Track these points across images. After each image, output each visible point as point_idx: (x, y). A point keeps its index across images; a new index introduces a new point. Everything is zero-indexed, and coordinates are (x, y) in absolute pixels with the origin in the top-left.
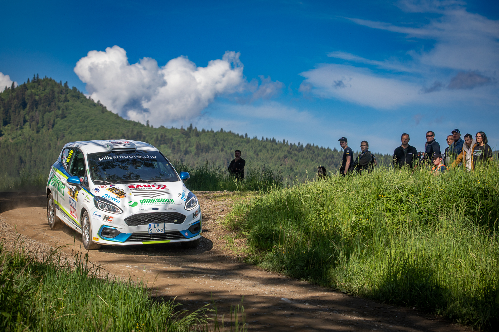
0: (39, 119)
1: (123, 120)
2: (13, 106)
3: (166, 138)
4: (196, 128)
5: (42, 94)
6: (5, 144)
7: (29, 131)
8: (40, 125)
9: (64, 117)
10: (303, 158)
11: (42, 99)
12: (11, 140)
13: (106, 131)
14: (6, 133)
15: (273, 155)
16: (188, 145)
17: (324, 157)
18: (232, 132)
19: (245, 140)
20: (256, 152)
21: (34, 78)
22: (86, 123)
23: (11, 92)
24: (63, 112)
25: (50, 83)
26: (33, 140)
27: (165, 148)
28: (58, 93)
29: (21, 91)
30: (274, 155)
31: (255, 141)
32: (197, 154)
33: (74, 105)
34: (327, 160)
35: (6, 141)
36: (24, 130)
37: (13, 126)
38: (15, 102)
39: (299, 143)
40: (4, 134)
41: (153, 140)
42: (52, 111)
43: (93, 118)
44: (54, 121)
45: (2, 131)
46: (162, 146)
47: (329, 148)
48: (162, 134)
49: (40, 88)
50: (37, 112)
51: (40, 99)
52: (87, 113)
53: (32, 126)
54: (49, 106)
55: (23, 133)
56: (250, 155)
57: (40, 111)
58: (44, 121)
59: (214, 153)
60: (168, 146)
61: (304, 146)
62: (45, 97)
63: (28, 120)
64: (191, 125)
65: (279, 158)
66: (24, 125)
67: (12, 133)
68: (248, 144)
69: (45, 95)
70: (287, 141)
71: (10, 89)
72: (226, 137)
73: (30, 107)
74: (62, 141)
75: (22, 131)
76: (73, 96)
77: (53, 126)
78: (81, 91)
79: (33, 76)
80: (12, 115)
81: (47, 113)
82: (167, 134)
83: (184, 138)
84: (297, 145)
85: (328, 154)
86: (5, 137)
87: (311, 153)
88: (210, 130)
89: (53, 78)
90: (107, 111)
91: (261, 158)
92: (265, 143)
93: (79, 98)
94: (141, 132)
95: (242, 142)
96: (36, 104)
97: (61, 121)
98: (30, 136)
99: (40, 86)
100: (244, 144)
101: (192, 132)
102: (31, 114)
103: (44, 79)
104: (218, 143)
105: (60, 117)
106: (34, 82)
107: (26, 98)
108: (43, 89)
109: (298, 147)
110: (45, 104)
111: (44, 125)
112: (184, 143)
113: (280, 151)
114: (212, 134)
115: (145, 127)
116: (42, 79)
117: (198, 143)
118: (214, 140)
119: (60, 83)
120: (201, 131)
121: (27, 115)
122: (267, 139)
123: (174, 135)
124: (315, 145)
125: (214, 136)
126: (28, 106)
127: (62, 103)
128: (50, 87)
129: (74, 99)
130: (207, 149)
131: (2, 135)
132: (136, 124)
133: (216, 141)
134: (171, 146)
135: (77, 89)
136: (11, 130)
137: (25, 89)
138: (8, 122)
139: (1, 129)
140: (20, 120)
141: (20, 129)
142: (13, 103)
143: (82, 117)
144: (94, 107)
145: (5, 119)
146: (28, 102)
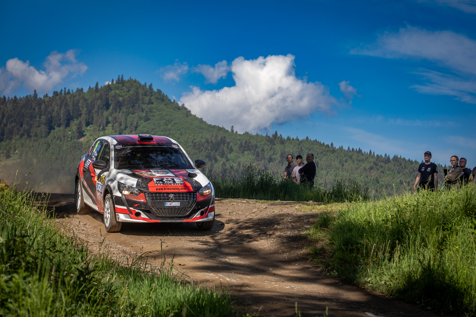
0: (122, 121)
1: (207, 124)
2: (96, 107)
3: (250, 144)
4: (281, 135)
5: (126, 95)
6: (87, 145)
7: (112, 133)
8: (123, 127)
9: (147, 119)
10: (389, 169)
11: (126, 100)
13: (190, 135)
14: (88, 134)
15: (359, 165)
16: (272, 152)
17: (411, 170)
18: (317, 141)
19: (331, 149)
20: (342, 162)
21: (119, 78)
22: (169, 126)
23: (94, 92)
24: (146, 114)
25: (134, 84)
27: (248, 154)
28: (142, 95)
29: (104, 92)
30: (360, 166)
31: (341, 151)
33: (158, 108)
34: (414, 173)
35: (88, 142)
36: (107, 132)
37: (96, 127)
38: (99, 102)
39: (386, 154)
40: (86, 135)
41: (237, 145)
42: (135, 113)
43: (177, 121)
45: (84, 131)
46: (246, 152)
47: (417, 160)
48: (246, 140)
49: (124, 89)
50: (121, 113)
51: (124, 100)
52: (171, 116)
53: (114, 127)
54: (132, 108)
57: (123, 112)
58: (127, 123)
60: (252, 153)
61: (391, 157)
62: (129, 99)
63: (111, 122)
64: (276, 132)
65: (365, 170)
66: (106, 126)
67: (95, 134)
68: (334, 154)
69: (129, 97)
70: (374, 152)
71: (94, 89)
72: (311, 146)
73: (113, 108)
75: (104, 133)
76: (158, 99)
77: (136, 128)
78: (165, 94)
79: (118, 77)
80: (95, 115)
81: (131, 115)
82: (251, 141)
83: (268, 146)
84: (384, 156)
85: (415, 167)
86: (87, 138)
87: (398, 166)
88: (295, 138)
89: (138, 80)
90: (191, 115)
91: (347, 169)
92: (350, 153)
93: (163, 100)
94: (225, 137)
95: (327, 151)
96: (119, 105)
97: (145, 123)
99: (124, 87)
100: (329, 153)
101: (276, 139)
102: (114, 115)
103: (128, 80)
104: (303, 152)
105: (143, 119)
106: (118, 82)
107: (110, 99)
108: (127, 91)
109: (384, 158)
110: (128, 106)
111: (126, 127)
112: (269, 150)
113: (366, 162)
114: (298, 142)
115: (229, 132)
116: (127, 80)
117: (282, 151)
118: (299, 148)
119: (144, 84)
120: (286, 138)
121: (109, 117)
122: (353, 149)
123: (259, 142)
124: (402, 158)
125: (299, 144)
126: (111, 107)
127: (146, 105)
128: (134, 89)
129: (159, 102)
131: (84, 136)
132: (220, 129)
133: (301, 149)
134: (255, 153)
135: (162, 92)
136: (93, 131)
137: (109, 89)
138: (91, 122)
139: (83, 129)
140: (103, 121)
141: (103, 130)
142: (97, 104)
143: (166, 121)
144: (179, 110)
145: (87, 119)
146: (111, 103)
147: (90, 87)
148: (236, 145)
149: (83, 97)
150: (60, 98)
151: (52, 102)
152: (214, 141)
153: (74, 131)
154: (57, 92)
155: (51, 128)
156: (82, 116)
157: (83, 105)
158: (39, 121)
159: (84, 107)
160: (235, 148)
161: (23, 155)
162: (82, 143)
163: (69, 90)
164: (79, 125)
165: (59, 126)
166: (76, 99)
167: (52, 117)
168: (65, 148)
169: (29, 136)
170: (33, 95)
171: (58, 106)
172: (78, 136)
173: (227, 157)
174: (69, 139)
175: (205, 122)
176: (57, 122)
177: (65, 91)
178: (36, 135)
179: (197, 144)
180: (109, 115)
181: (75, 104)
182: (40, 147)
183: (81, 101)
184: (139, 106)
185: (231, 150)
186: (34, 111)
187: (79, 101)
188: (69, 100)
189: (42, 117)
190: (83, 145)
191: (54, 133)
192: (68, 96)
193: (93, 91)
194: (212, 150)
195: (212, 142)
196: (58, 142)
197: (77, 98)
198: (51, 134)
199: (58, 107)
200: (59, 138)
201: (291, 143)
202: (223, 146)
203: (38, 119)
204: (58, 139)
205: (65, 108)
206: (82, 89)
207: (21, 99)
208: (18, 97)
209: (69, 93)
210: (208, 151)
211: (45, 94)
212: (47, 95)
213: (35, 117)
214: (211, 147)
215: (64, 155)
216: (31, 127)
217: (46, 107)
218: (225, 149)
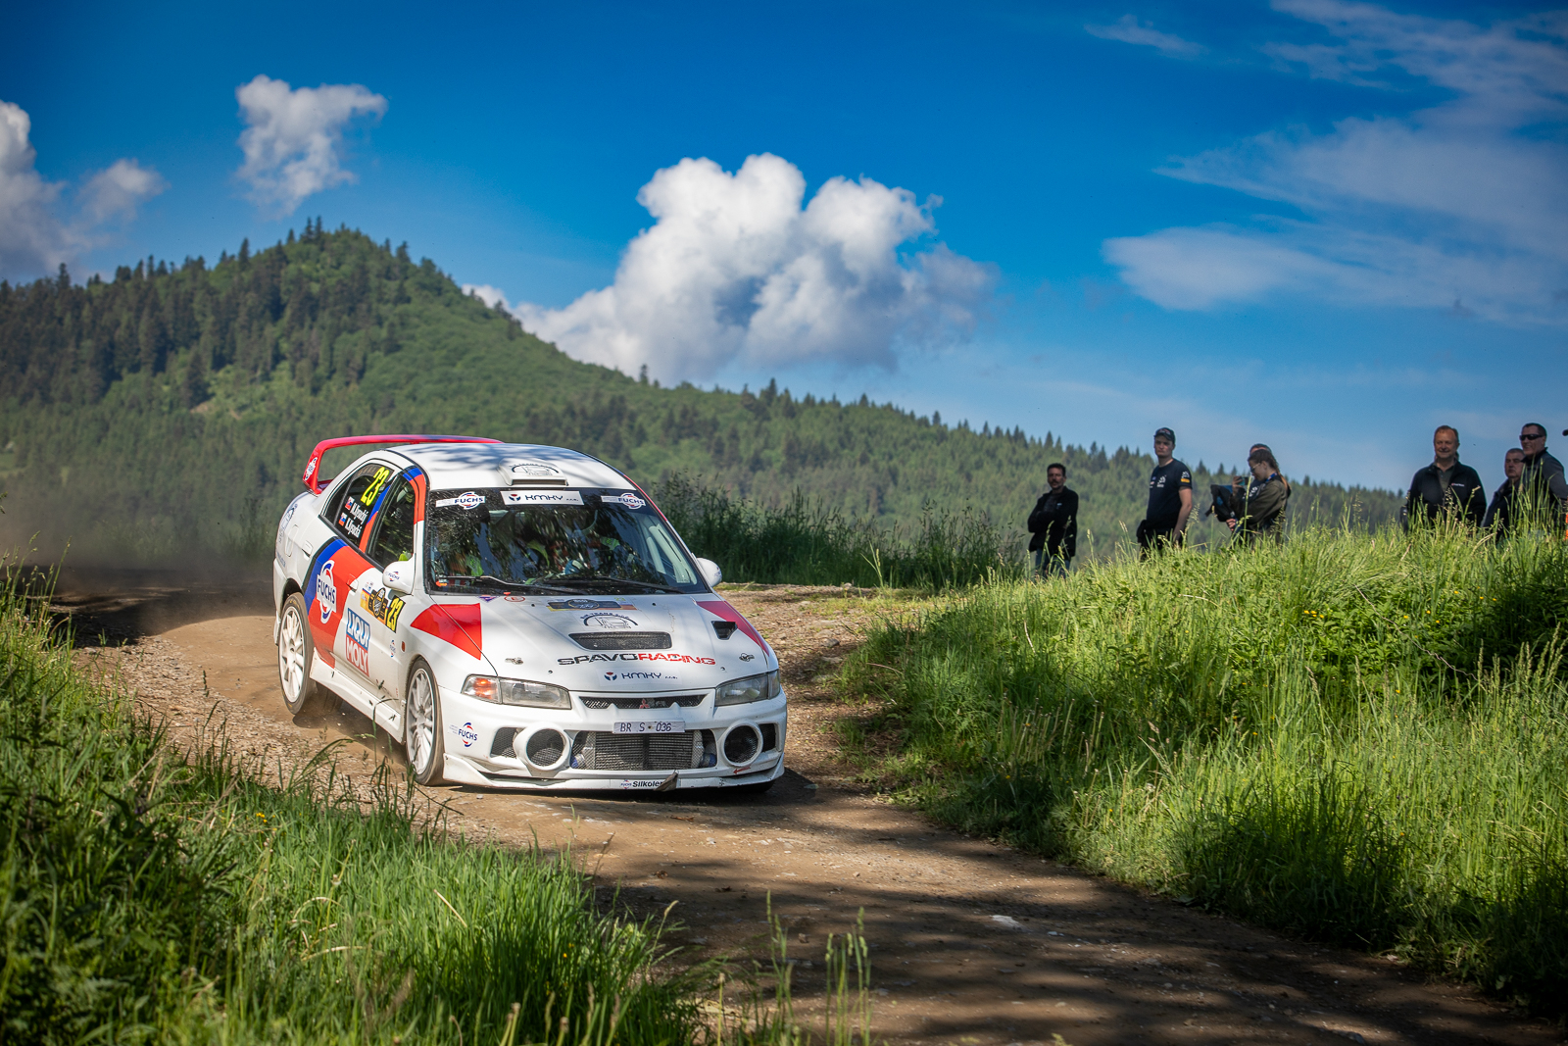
0: (320, 353)
1: (571, 361)
2: (243, 311)
3: (696, 419)
4: (787, 391)
5: (329, 276)
6: (216, 423)
7: (290, 387)
8: (321, 370)
9: (393, 347)
11: (331, 291)
12: (233, 414)
13: (519, 392)
14: (220, 392)
15: (1016, 478)
16: (761, 441)
18: (894, 407)
19: (933, 431)
20: (966, 469)
21: (308, 227)
22: (458, 369)
23: (237, 269)
24: (391, 332)
25: (355, 244)
26: (302, 413)
27: (692, 449)
28: (378, 276)
29: (267, 267)
30: (1019, 479)
31: (964, 436)
32: (789, 470)
33: (426, 313)
35: (219, 415)
36: (275, 385)
37: (242, 371)
38: (251, 298)
39: (1094, 444)
40: (213, 395)
41: (659, 423)
42: (359, 328)
43: (482, 353)
44: (365, 359)
45: (208, 385)
46: (685, 443)
48: (685, 406)
49: (324, 259)
50: (315, 330)
51: (325, 293)
52: (464, 337)
53: (297, 372)
54: (349, 315)
55: (272, 393)
56: (946, 479)
57: (323, 328)
58: (335, 359)
59: (838, 467)
60: (703, 444)
61: (1110, 454)
62: (339, 288)
63: (288, 355)
64: (773, 382)
66: (274, 368)
67: (239, 391)
68: (942, 445)
69: (340, 282)
70: (1059, 440)
71: (237, 259)
72: (877, 422)
73: (293, 315)
74: (387, 419)
75: (267, 387)
76: (423, 287)
77: (361, 373)
78: (446, 273)
79: (305, 224)
80: (239, 337)
81: (344, 335)
82: (701, 408)
83: (749, 422)
84: (1088, 451)
86: (219, 403)
87: (1129, 477)
88: (828, 399)
89: (364, 232)
90: (522, 334)
91: (980, 488)
92: (991, 441)
93: (439, 291)
94: (622, 399)
95: (923, 437)
96: (311, 307)
97: (388, 359)
98: (293, 404)
99: (324, 254)
100: (929, 442)
101: (774, 403)
102: (295, 336)
103: (337, 232)
104: (853, 439)
105: (382, 347)
106: (306, 239)
107: (283, 288)
108: (334, 264)
109: (1089, 457)
110: (338, 308)
111: (333, 372)
112: (752, 435)
114: (836, 412)
115: (635, 384)
116: (333, 232)
117: (791, 437)
118: (839, 429)
119: (384, 245)
120: (801, 400)
121: (281, 341)
122: (998, 431)
123: (722, 412)
124: (1142, 454)
125: (841, 418)
126: (288, 312)
127: (390, 305)
128: (354, 257)
129: (427, 297)
130: (819, 456)
131: (206, 397)
132: (607, 375)
133: (847, 432)
134: (713, 444)
135: (434, 266)
136: (235, 383)
137: (280, 260)
138: (228, 358)
139: (206, 378)
140: (264, 355)
141: (263, 381)
142: (245, 303)
143: (449, 351)
144: (483, 320)
145: (218, 350)
146: (288, 300)
147: (224, 254)
148: (654, 420)
149: (205, 285)
150: (137, 287)
151: (113, 299)
152: (590, 410)
153: (179, 383)
154: (127, 269)
155: (112, 376)
156: (203, 339)
157: (205, 306)
158: (76, 355)
159: (208, 313)
160: (653, 430)
161: (30, 456)
162: (201, 420)
163: (162, 263)
164: (192, 366)
165: (135, 368)
166: (183, 290)
167: (112, 345)
168: (151, 434)
169: (46, 400)
170: (55, 279)
171: (130, 309)
172: (192, 399)
173: (628, 457)
174: (165, 408)
175: (564, 355)
176: (126, 356)
177: (151, 266)
178: (67, 397)
179: (542, 417)
180: (282, 336)
181: (181, 303)
182: (79, 432)
183: (199, 296)
184: (369, 310)
185: (641, 437)
186: (59, 326)
187: (192, 294)
188: (162, 292)
189: (83, 344)
190: (204, 424)
191: (121, 391)
192: (159, 282)
193: (234, 267)
195: (583, 412)
196: (132, 415)
197: (187, 286)
198: (111, 394)
199: (132, 314)
200: (135, 405)
202: (616, 425)
203: (71, 349)
204: (132, 406)
205: (151, 316)
206: (201, 261)
207: (21, 292)
208: (13, 286)
209: (162, 271)
210: (574, 437)
211: (93, 276)
212: (96, 280)
213: (64, 344)
214: (582, 427)
215: (151, 456)
216: (52, 372)
217: (97, 313)
218: (623, 431)
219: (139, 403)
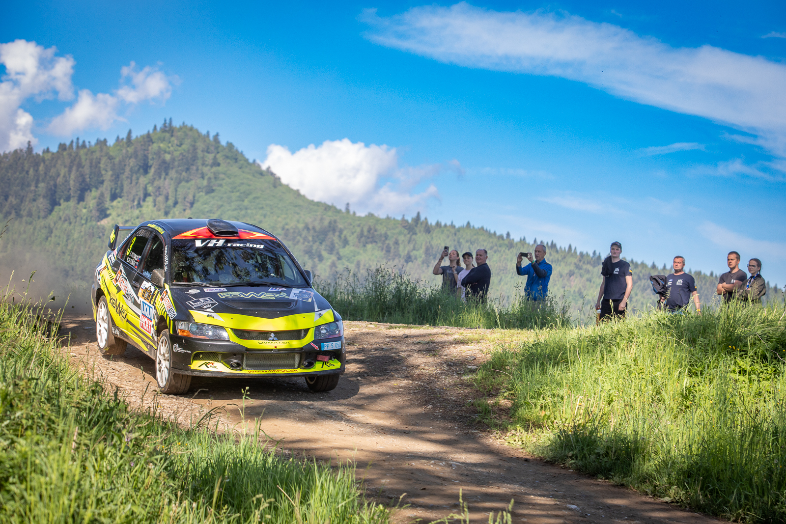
0: (170, 193)
1: (308, 200)
2: (127, 169)
3: (376, 233)
4: (426, 219)
5: (175, 151)
7: (152, 211)
8: (170, 202)
9: (210, 190)
11: (176, 159)
13: (278, 217)
14: (114, 213)
16: (411, 246)
18: (485, 228)
19: (506, 242)
21: (165, 124)
22: (246, 202)
23: (125, 146)
24: (209, 182)
25: (190, 133)
27: (373, 249)
28: (203, 151)
29: (142, 145)
31: (523, 244)
33: (228, 172)
34: (639, 283)
36: (144, 210)
37: (127, 202)
38: (132, 162)
39: (595, 252)
40: (110, 214)
41: (355, 235)
42: (191, 180)
43: (259, 195)
45: (108, 209)
46: (369, 246)
47: (645, 262)
48: (370, 226)
49: (173, 141)
50: (167, 180)
51: (173, 160)
52: (249, 185)
53: (157, 203)
54: (186, 172)
55: (142, 214)
57: (172, 179)
58: (178, 196)
60: (379, 247)
62: (181, 157)
63: (152, 194)
64: (418, 214)
65: (561, 276)
66: (144, 200)
67: (125, 213)
68: (511, 250)
69: (181, 154)
70: (575, 249)
71: (125, 140)
72: (475, 237)
73: (155, 172)
75: (140, 211)
76: (227, 157)
77: (192, 204)
78: (240, 150)
79: (163, 122)
80: (126, 183)
81: (183, 183)
82: (379, 227)
83: (405, 235)
84: (591, 255)
85: (641, 272)
86: (113, 219)
88: (449, 223)
89: (195, 126)
90: (281, 185)
93: (236, 160)
94: (335, 221)
95: (501, 245)
96: (165, 167)
97: (207, 197)
99: (173, 139)
100: (504, 249)
101: (419, 225)
102: (156, 183)
103: (180, 126)
104: (462, 246)
105: (204, 190)
106: (164, 130)
107: (150, 157)
108: (179, 144)
109: (592, 258)
110: (180, 168)
111: (176, 203)
112: (406, 243)
113: (563, 264)
114: (453, 231)
115: (343, 213)
116: (178, 126)
117: (428, 244)
118: (454, 240)
119: (206, 134)
120: (434, 224)
123: (390, 229)
125: (455, 234)
126: (152, 170)
127: (209, 167)
128: (189, 140)
129: (229, 163)
131: (106, 216)
132: (327, 208)
133: (459, 242)
134: (385, 247)
135: (234, 146)
136: (122, 208)
137: (149, 141)
138: (119, 195)
139: (107, 206)
140: (139, 193)
141: (138, 207)
142: (129, 165)
143: (241, 193)
144: (260, 176)
145: (114, 190)
146: (153, 164)
147: (118, 137)
148: (353, 233)
149: (107, 154)
150: (70, 155)
151: (57, 161)
152: (318, 227)
153: (91, 208)
154: (64, 145)
155: (54, 203)
156: (105, 184)
157: (107, 166)
158: (35, 191)
159: (108, 170)
160: (352, 239)
161: (9, 246)
162: (103, 228)
163: (84, 142)
164: (99, 199)
165: (68, 199)
166: (95, 157)
167: (55, 186)
168: (76, 235)
169: (19, 215)
170: (25, 149)
171: (65, 167)
172: (98, 217)
173: (338, 253)
174: (83, 222)
175: (304, 196)
176: (63, 192)
177: (78, 143)
178: (30, 214)
179: (291, 231)
180: (149, 183)
181: (94, 164)
182: (36, 234)
183: (104, 160)
184: (197, 170)
185: (346, 242)
186: (26, 175)
187: (100, 159)
188: (83, 157)
189: (39, 185)
190: (105, 230)
191: (59, 211)
192: (82, 152)
193: (123, 145)
194: (314, 241)
195: (314, 228)
197: (97, 154)
198: (54, 213)
199: (66, 169)
200: (67, 219)
201: (443, 232)
202: (332, 236)
203: (33, 188)
204: (65, 220)
205: (77, 170)
206: (105, 140)
207: (6, 156)
209: (84, 146)
210: (309, 242)
211: (46, 148)
212: (47, 151)
213: (29, 185)
214: (313, 236)
215: (75, 247)
216: (22, 200)
217: (47, 169)
218: (336, 239)
219: (69, 219)
